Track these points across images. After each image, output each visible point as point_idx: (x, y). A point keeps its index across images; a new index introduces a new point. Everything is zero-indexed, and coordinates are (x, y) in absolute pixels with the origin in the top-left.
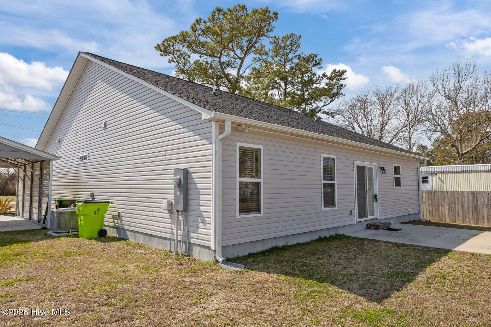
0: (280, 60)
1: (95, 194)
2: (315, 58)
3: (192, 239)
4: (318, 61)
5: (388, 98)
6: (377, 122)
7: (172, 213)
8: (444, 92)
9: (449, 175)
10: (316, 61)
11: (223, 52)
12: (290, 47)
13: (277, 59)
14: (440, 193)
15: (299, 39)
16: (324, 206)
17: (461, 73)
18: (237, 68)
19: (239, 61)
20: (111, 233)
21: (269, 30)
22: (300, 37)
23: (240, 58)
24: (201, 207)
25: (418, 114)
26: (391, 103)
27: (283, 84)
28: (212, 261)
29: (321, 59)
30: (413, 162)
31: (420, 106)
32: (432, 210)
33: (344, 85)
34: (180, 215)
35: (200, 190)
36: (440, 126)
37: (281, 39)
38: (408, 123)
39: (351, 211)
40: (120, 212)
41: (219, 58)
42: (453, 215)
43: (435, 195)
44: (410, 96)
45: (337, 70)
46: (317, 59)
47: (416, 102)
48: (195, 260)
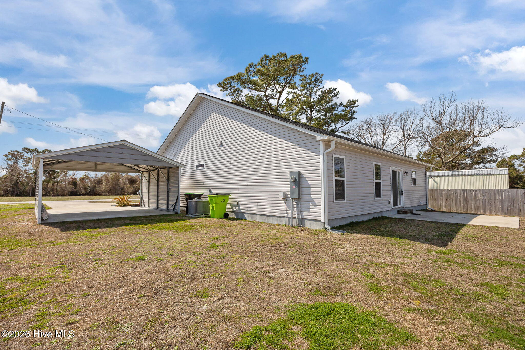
0: (307, 93)
1: (212, 190)
2: (334, 91)
3: (304, 216)
4: (336, 93)
5: (388, 121)
6: (379, 138)
7: (286, 200)
8: (432, 116)
9: (441, 178)
10: (334, 93)
11: (268, 88)
12: (314, 83)
13: (304, 92)
14: (439, 191)
15: (321, 77)
16: (376, 197)
17: (445, 102)
18: (277, 100)
19: (278, 94)
20: (231, 215)
21: (301, 70)
22: (322, 75)
23: (279, 92)
24: (312, 196)
25: (411, 132)
26: (390, 125)
27: (309, 112)
28: (321, 229)
29: (338, 91)
30: (423, 168)
31: (413, 126)
32: (433, 203)
33: (356, 111)
34: (294, 201)
35: (311, 185)
36: (429, 142)
37: (308, 77)
38: (403, 140)
39: (390, 201)
40: (237, 201)
41: (265, 92)
42: (449, 206)
43: (436, 192)
44: (405, 119)
45: (351, 100)
46: (335, 92)
47: (410, 124)
48: (308, 229)
